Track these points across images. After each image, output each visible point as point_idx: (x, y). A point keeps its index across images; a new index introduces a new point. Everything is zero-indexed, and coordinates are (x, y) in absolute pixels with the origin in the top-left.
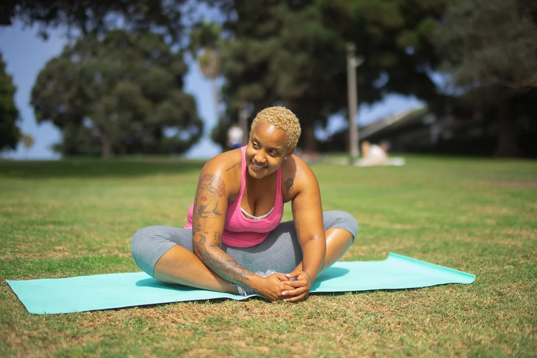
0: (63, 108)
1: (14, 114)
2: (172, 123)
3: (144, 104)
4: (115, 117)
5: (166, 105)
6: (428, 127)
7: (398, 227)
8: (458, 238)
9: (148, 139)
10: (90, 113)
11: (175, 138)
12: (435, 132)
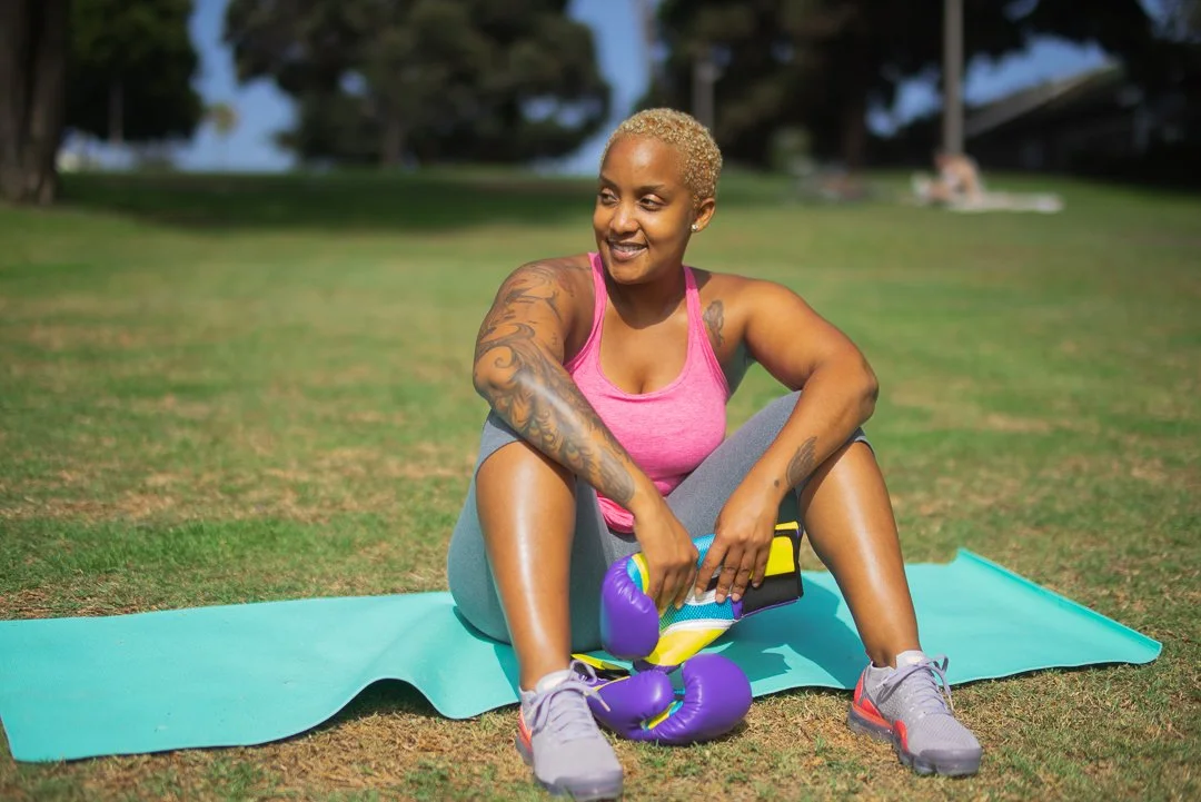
0: (298, 52)
1: (188, 61)
2: (541, 88)
3: (475, 46)
4: (413, 75)
5: (524, 51)
6: (1129, 111)
7: (999, 422)
8: (1136, 473)
9: (488, 126)
10: (357, 64)
11: (549, 122)
12: (1143, 125)
